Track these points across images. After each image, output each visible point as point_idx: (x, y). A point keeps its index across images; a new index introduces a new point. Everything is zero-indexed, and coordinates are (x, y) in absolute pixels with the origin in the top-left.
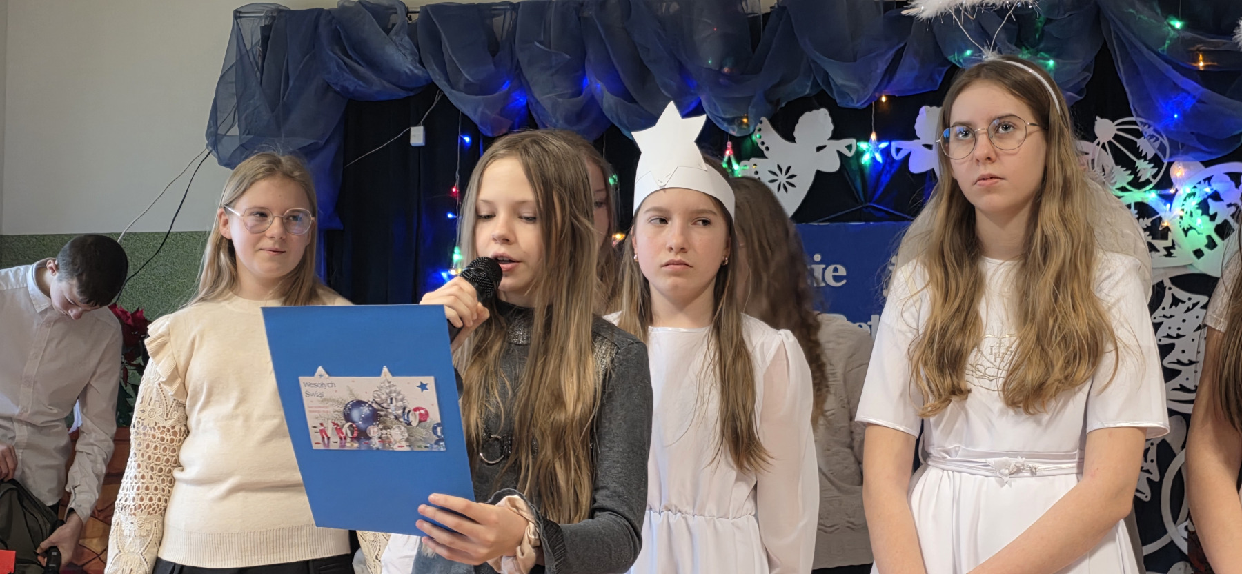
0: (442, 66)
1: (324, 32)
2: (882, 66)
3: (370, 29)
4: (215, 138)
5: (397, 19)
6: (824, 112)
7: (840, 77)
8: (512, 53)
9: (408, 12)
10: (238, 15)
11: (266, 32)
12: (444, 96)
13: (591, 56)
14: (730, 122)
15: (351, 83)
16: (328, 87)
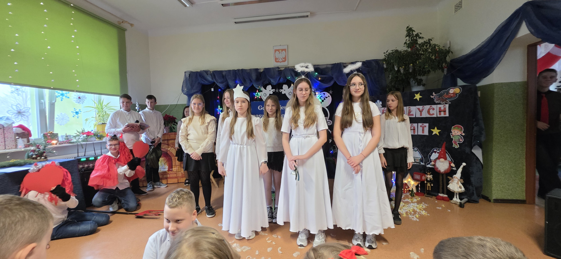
0: (216, 80)
1: (198, 75)
2: (278, 79)
3: (205, 74)
4: (183, 90)
5: (209, 73)
6: (270, 86)
7: (272, 81)
8: (226, 78)
9: (210, 72)
10: (185, 72)
11: (190, 75)
12: (216, 84)
13: (237, 78)
14: (257, 87)
15: (203, 82)
16: (199, 83)
